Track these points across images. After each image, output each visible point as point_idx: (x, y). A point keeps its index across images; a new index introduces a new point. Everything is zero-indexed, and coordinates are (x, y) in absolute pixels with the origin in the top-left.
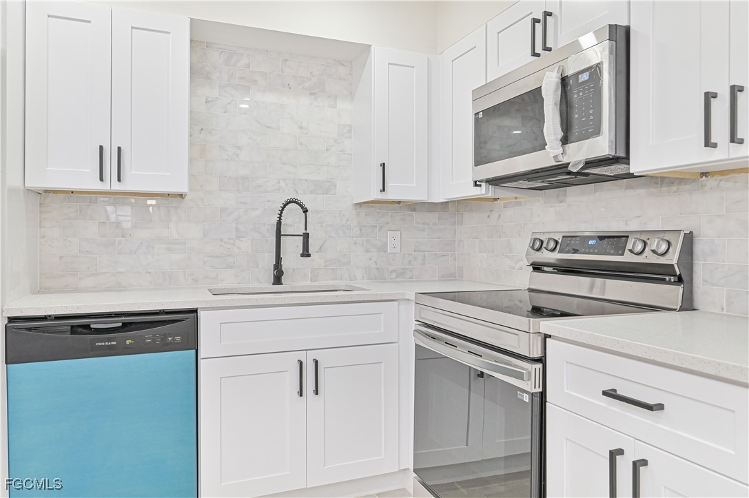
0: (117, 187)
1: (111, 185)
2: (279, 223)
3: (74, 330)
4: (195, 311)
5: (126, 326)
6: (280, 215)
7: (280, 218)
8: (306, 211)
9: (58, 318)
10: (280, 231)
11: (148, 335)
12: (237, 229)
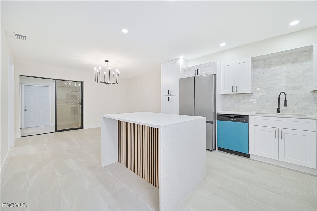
0: (236, 93)
1: (235, 92)
2: (279, 98)
3: (226, 116)
4: (249, 116)
5: (235, 117)
6: (279, 96)
7: (279, 97)
8: (286, 95)
9: (224, 114)
10: (279, 100)
11: (238, 119)
12: (267, 100)
